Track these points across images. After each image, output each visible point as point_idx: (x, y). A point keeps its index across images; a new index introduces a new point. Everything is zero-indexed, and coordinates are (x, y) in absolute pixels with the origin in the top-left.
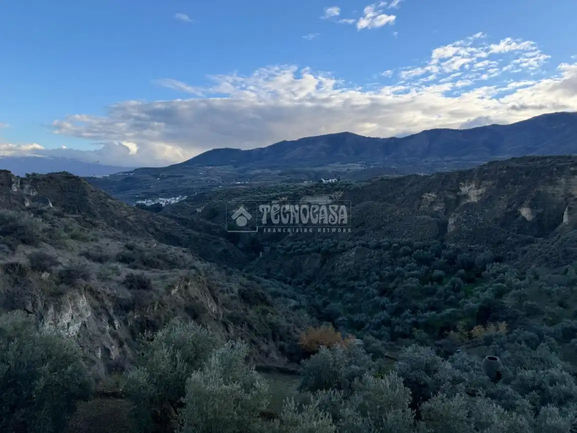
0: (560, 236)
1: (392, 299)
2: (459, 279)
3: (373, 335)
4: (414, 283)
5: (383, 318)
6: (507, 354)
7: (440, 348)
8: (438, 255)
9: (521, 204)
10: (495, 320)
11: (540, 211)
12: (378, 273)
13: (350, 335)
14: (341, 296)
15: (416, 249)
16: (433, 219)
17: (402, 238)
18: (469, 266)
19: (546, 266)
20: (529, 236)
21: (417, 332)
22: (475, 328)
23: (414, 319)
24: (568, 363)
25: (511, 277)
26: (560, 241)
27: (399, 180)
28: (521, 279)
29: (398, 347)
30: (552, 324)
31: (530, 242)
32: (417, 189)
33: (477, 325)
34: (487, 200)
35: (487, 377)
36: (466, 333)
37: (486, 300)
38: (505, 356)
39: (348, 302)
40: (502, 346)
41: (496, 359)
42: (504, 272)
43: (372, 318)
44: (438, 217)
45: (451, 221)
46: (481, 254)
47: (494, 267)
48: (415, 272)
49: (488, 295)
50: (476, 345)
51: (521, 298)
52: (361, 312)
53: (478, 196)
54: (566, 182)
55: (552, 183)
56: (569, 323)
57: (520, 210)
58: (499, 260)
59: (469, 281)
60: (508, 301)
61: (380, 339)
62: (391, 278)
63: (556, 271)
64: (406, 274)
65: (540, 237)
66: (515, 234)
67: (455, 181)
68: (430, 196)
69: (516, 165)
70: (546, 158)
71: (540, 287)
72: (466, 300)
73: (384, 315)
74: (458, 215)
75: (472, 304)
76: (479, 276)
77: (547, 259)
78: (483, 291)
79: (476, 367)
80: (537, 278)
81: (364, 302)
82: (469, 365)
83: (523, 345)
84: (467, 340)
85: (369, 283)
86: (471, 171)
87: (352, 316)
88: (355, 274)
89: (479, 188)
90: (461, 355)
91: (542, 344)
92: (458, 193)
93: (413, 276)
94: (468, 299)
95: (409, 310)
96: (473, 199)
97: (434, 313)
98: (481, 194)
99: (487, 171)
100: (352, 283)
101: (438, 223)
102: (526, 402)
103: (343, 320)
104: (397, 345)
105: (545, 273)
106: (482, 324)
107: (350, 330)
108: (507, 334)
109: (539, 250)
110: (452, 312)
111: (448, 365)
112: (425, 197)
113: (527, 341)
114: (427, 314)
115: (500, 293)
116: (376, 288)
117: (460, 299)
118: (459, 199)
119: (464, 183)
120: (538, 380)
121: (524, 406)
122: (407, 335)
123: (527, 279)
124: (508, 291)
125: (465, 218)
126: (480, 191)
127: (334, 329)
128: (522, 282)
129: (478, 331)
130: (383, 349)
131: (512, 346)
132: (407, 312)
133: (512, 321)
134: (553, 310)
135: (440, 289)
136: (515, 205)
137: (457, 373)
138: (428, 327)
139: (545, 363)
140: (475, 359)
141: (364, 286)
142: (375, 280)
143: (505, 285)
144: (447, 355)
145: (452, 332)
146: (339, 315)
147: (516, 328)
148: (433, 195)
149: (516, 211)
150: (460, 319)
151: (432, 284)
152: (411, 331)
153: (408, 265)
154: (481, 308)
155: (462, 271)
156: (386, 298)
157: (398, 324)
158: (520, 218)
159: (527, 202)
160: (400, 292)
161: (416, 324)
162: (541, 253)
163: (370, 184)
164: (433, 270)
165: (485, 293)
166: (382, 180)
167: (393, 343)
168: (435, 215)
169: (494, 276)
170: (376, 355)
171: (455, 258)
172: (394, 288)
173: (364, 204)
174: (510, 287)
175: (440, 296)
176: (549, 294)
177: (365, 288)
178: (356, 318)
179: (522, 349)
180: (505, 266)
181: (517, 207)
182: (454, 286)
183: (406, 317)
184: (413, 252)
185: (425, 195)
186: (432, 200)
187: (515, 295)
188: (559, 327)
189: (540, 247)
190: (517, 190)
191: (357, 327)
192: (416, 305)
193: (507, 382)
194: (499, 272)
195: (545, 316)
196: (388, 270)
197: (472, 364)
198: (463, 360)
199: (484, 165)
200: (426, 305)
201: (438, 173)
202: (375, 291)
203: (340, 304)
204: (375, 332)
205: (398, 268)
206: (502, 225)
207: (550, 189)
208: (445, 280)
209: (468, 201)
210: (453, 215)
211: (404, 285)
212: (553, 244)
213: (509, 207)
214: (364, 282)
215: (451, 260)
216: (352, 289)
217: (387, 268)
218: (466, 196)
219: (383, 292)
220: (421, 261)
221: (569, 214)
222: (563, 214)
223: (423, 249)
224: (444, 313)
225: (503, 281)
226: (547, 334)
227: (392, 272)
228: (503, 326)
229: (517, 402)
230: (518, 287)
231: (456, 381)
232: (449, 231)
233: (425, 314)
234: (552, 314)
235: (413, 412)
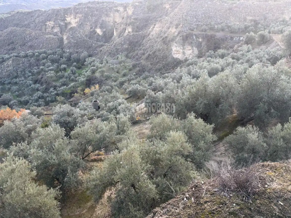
0: (114, 42)
1: (42, 85)
2: (74, 68)
3: (35, 106)
4: (51, 74)
5: (38, 96)
6: (101, 98)
7: (71, 103)
8: (62, 57)
9: (96, 27)
10: (94, 84)
11: (104, 30)
12: (30, 72)
13: (21, 109)
14: (9, 89)
15: (49, 55)
16: (55, 37)
17: (40, 49)
18: (78, 61)
19: (110, 56)
20: (101, 43)
21: (58, 98)
22: (86, 89)
23: (56, 92)
24: (123, 95)
25: (97, 64)
26: (114, 44)
27: (29, 13)
28: (102, 64)
29: (50, 108)
30: (115, 81)
31: (102, 46)
32: (42, 19)
33: (86, 88)
34: (81, 25)
35: (95, 110)
36: (82, 93)
37: (88, 76)
38: (100, 99)
39: (15, 91)
40: (98, 95)
41: (97, 101)
42: (94, 61)
43: (32, 97)
44: (58, 36)
45: (65, 38)
46: (82, 54)
47: (89, 59)
48: (51, 68)
49: (89, 73)
50: (87, 97)
51: (103, 72)
52: (25, 95)
53: (75, 23)
54: (114, 15)
55: (107, 15)
56: (121, 79)
57: (96, 30)
58: (90, 56)
59: (79, 68)
60: (97, 74)
61: (40, 107)
62: (39, 73)
63: (113, 58)
64: (47, 69)
65: (106, 43)
66: (95, 42)
67: (62, 14)
68: (50, 24)
69: (91, 6)
70: (104, 2)
71: (109, 66)
72: (79, 77)
73: (40, 93)
74: (68, 34)
75: (82, 79)
76: (83, 65)
77: (110, 53)
78: (86, 72)
79: (89, 106)
80: (107, 62)
81: (26, 89)
82: (86, 107)
83: (106, 92)
84: (83, 96)
85: (25, 78)
86: (69, 8)
87: (20, 99)
88: (16, 74)
89: (75, 18)
90: (82, 103)
91: (113, 90)
92: (65, 21)
93: (51, 70)
94: (80, 76)
95: (52, 88)
96: (74, 25)
97: (65, 87)
98: (77, 22)
99: (77, 9)
100: (15, 80)
101: (58, 39)
102: (112, 116)
103: (15, 102)
104: (49, 107)
105: (111, 60)
106: (88, 87)
107: (20, 106)
108: (99, 89)
109: (107, 49)
110: (74, 84)
111: (78, 110)
112: (47, 24)
113: (107, 91)
114: (62, 88)
115: (93, 72)
116: (31, 81)
117: (76, 77)
118: (66, 25)
119: (67, 15)
120: (115, 105)
121: (111, 117)
122: (54, 101)
123: (104, 63)
124: (97, 70)
125: (72, 36)
126: (76, 20)
127: (10, 109)
128: (102, 65)
129: (87, 91)
130: (43, 111)
131: (102, 94)
132: (52, 89)
133: (101, 83)
134: (115, 75)
135: (66, 74)
136: (94, 27)
137: (82, 112)
138: (63, 94)
139: (115, 98)
140: (88, 103)
141: (23, 80)
142: (29, 76)
143: (95, 68)
144: (75, 105)
145: (76, 94)
146: (10, 100)
147: (102, 86)
148: (52, 23)
149: (94, 31)
150: (78, 87)
151: (62, 72)
152: (55, 98)
153: (46, 64)
154: (87, 80)
155: (75, 64)
156: (38, 85)
157: (48, 96)
158: (96, 34)
159: (98, 26)
160: (45, 80)
161: (57, 95)
162: (107, 51)
163: (10, 15)
164: (61, 66)
165: (88, 72)
166: (18, 13)
167: (47, 107)
168: (56, 34)
169: (90, 64)
170: (39, 115)
171: (71, 56)
172: (42, 78)
173: (9, 29)
174: (98, 68)
175: (67, 77)
176: (113, 69)
177: (24, 81)
178: (23, 99)
179: (106, 94)
180: (94, 58)
181: (95, 28)
182: (72, 72)
183: (51, 92)
184: (47, 57)
185: (47, 23)
186: (52, 26)
187: (100, 72)
188: (118, 82)
189: (107, 48)
190: (94, 19)
191: (24, 104)
192: (55, 85)
193: (103, 109)
194: (92, 62)
195: (113, 78)
196: (36, 69)
197: (87, 106)
198: (83, 105)
199: (76, 5)
200: (61, 84)
201: (52, 9)
202: (31, 82)
203: (10, 94)
204: (36, 103)
205: (41, 67)
206: (89, 38)
207: (107, 19)
208: (67, 69)
209: (71, 26)
210: (65, 34)
211: (47, 76)
212: (111, 46)
213: (91, 28)
214: (23, 78)
215: (69, 59)
216: (16, 83)
217: (35, 68)
218: (70, 23)
219: (36, 82)
220: (53, 61)
221: (116, 31)
222: (114, 32)
223: (53, 54)
224: (70, 86)
225: (94, 66)
226: (114, 86)
227: (38, 70)
228: (97, 86)
229: (109, 116)
230: (101, 68)
231: (83, 116)
232: (65, 43)
233: (61, 88)
234: (115, 77)
235: (68, 138)
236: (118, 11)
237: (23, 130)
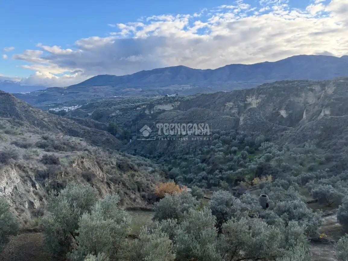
0: (301, 126)
1: (209, 165)
2: (246, 152)
3: (197, 186)
4: (220, 155)
5: (203, 176)
6: (272, 193)
7: (235, 191)
8: (234, 139)
9: (280, 108)
10: (266, 174)
11: (291, 112)
12: (200, 150)
13: (184, 186)
14: (179, 164)
15: (221, 136)
16: (231, 118)
17: (214, 129)
18: (251, 144)
19: (294, 143)
20: (284, 126)
21: (222, 183)
22: (255, 179)
23: (221, 175)
24: (304, 196)
25: (275, 150)
26: (301, 129)
27: (212, 95)
28: (280, 151)
29: (212, 192)
30: (296, 175)
31: (285, 130)
32: (223, 100)
33: (256, 177)
34: (261, 106)
35: (261, 207)
36: (250, 182)
37: (261, 163)
38: (271, 194)
39: (184, 167)
40: (269, 188)
41: (266, 196)
42: (271, 147)
43: (197, 176)
44: (234, 117)
45: (242, 119)
46: (258, 137)
47: (266, 144)
48: (221, 148)
49: (262, 160)
50: (255, 188)
51: (280, 161)
52: (190, 173)
53: (257, 104)
54: (305, 95)
55: (297, 95)
56: (305, 174)
57: (280, 111)
58: (267, 140)
59: (251, 153)
60: (273, 163)
61: (202, 188)
62: (208, 152)
63: (298, 146)
64: (216, 150)
65: (290, 127)
66: (277, 125)
67: (244, 95)
68: (230, 104)
69: (278, 85)
70: (294, 81)
71: (290, 155)
72: (250, 163)
73: (204, 173)
74: (245, 115)
75: (253, 166)
76: (257, 149)
77: (294, 139)
78: (259, 158)
79: (255, 201)
80: (288, 150)
81: (193, 167)
82: (251, 200)
83: (281, 188)
84: (250, 187)
85: (195, 155)
86: (252, 89)
87: (185, 175)
88: (188, 151)
89: (257, 99)
90: (247, 195)
91: (291, 187)
92: (246, 102)
93: (220, 151)
94: (251, 162)
95: (218, 170)
96: (254, 106)
97: (232, 171)
98: (258, 103)
99: (262, 89)
100: (186, 156)
101: (234, 120)
102: (281, 220)
103: (180, 178)
104: (211, 190)
105: (294, 148)
106: (259, 177)
107: (184, 183)
108: (272, 182)
109: (290, 134)
110: (242, 170)
111: (239, 201)
112: (227, 105)
113: (282, 186)
114: (228, 172)
115: (268, 159)
116: (199, 159)
117: (246, 163)
118: (246, 106)
119: (249, 96)
120: (288, 206)
121: (279, 221)
122: (217, 185)
123: (283, 151)
124: (273, 158)
125: (250, 116)
126: (258, 101)
127: (175, 183)
129: (256, 181)
130: (203, 193)
131: (275, 188)
132: (217, 172)
133: (275, 174)
134: (297, 168)
135: (235, 157)
136: (277, 109)
137: (244, 205)
138: (228, 180)
139: (292, 197)
140: (254, 196)
141: (192, 158)
142: (199, 154)
143: (271, 154)
144: (238, 195)
145: (242, 182)
146: (177, 175)
147: (276, 179)
148: (231, 103)
149: (277, 112)
150: (246, 174)
151: (231, 154)
152: (219, 183)
153: (217, 144)
154: (258, 168)
155: (247, 147)
156: (205, 164)
157: (212, 179)
158: (280, 116)
159: (284, 107)
160: (213, 160)
161: (222, 178)
162: (291, 136)
163: (195, 97)
164: (231, 147)
165: (261, 159)
166: (202, 95)
167: (208, 190)
168: (233, 115)
169: (266, 149)
170: (199, 197)
171: (244, 139)
172: (210, 158)
173: (192, 109)
174: (274, 155)
175: (235, 162)
176: (295, 159)
177: (193, 158)
178: (189, 176)
179: (280, 190)
180: (271, 143)
181: (279, 109)
182: (243, 156)
183: (216, 174)
184: (220, 137)
185: (227, 104)
186: (231, 106)
187: (277, 160)
188: (299, 177)
189: (290, 132)
190: (279, 100)
191: (188, 182)
192: (222, 167)
193: (272, 209)
194: (267, 148)
195: (293, 171)
196: (206, 148)
197: (253, 199)
198: (247, 198)
199: (261, 86)
200: (227, 167)
201: (234, 91)
202: (199, 160)
203: (178, 168)
204: (199, 183)
205: (212, 147)
206: (270, 120)
207: (296, 99)
208: (238, 152)
209: (251, 107)
210: (242, 115)
211: (215, 156)
212: (297, 130)
213: (274, 110)
214: (193, 156)
215: (242, 141)
216: (186, 159)
217: (206, 146)
218: (250, 104)
219: (203, 161)
220: (224, 142)
221: (306, 114)
222: (303, 114)
223: (226, 135)
224: (237, 172)
225: (270, 152)
226: (294, 181)
227: (208, 149)
228: (270, 178)
229: (276, 220)
230: (278, 155)
231: (243, 210)
232: (240, 124)
233: (227, 172)
234: (296, 170)
235: (217, 229)
236: (312, 90)
237: (179, 208)
